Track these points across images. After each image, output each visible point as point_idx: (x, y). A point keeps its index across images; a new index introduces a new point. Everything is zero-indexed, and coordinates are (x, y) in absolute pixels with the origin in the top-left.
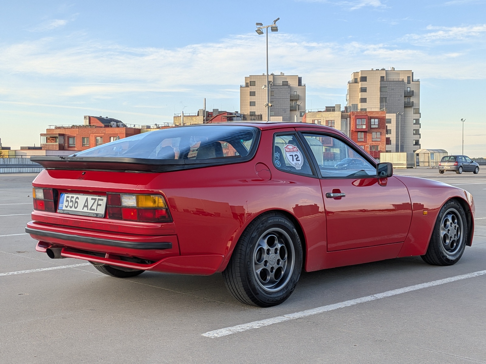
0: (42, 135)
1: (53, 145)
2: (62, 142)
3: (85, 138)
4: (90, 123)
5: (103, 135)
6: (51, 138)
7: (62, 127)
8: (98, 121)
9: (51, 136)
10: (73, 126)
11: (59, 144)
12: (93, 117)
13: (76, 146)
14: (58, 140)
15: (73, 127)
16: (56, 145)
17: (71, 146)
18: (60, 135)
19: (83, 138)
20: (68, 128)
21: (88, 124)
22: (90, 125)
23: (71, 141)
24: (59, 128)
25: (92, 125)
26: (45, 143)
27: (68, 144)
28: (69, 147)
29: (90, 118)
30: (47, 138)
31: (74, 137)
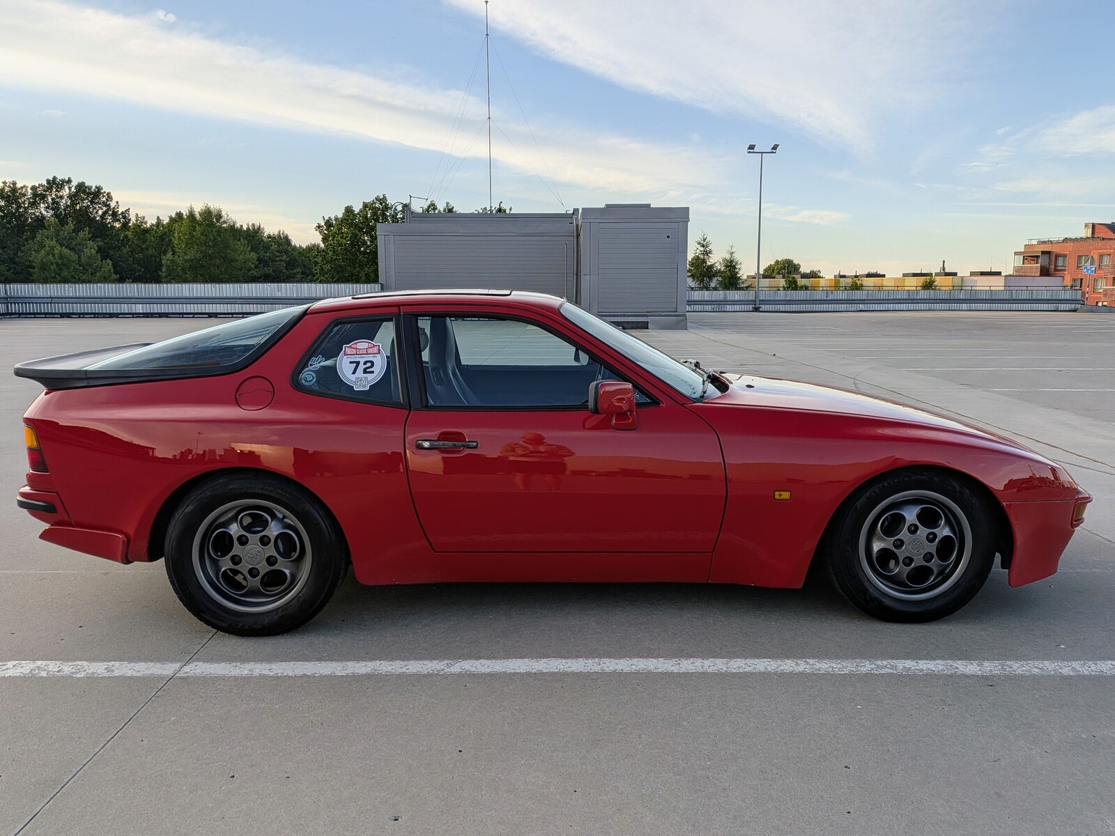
0: (1016, 253)
1: (1031, 268)
2: (1046, 263)
3: (1082, 256)
4: (1093, 233)
5: (1112, 251)
6: (1030, 258)
7: (1049, 241)
8: (1107, 230)
9: (1029, 256)
10: (1066, 238)
11: (1041, 266)
12: (1100, 224)
13: (1067, 268)
14: (1040, 260)
15: (1066, 240)
16: (1036, 268)
17: (1059, 268)
18: (1043, 253)
19: (1080, 257)
20: (1058, 242)
21: (1089, 235)
22: (1094, 237)
23: (1060, 262)
24: (1044, 242)
25: (1096, 236)
26: (1021, 265)
27: (1056, 266)
28: (1056, 270)
29: (1094, 226)
30: (1024, 257)
31: (1065, 256)
